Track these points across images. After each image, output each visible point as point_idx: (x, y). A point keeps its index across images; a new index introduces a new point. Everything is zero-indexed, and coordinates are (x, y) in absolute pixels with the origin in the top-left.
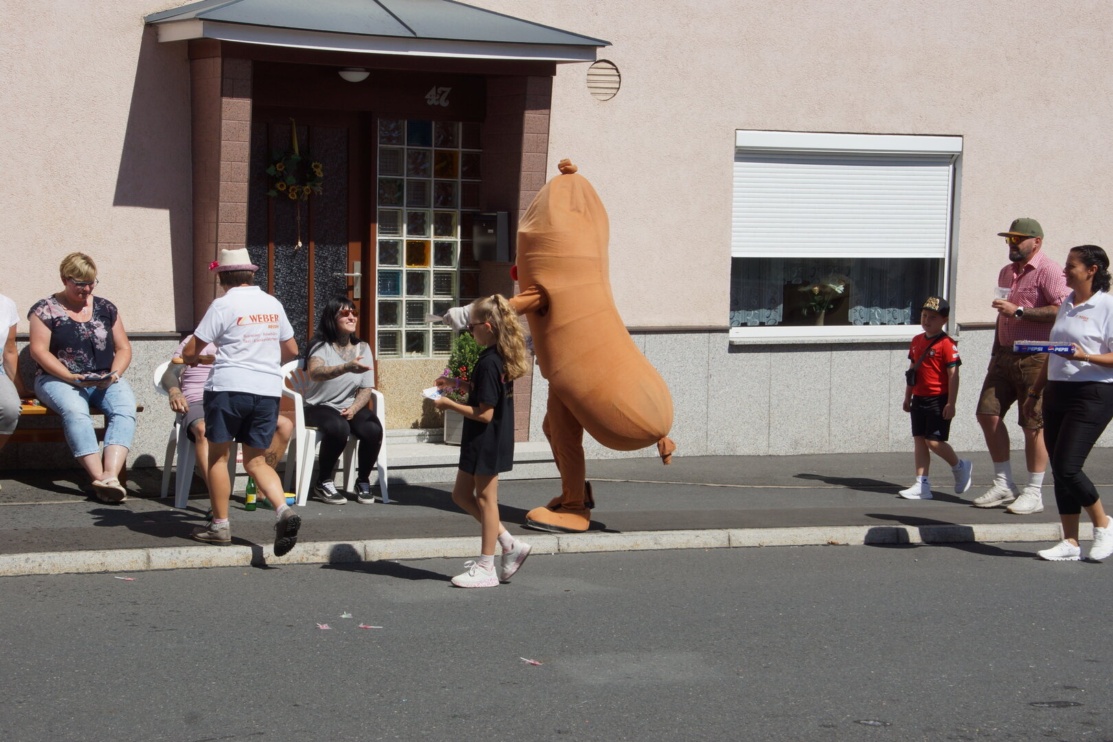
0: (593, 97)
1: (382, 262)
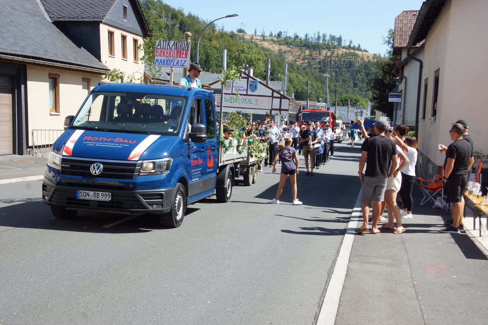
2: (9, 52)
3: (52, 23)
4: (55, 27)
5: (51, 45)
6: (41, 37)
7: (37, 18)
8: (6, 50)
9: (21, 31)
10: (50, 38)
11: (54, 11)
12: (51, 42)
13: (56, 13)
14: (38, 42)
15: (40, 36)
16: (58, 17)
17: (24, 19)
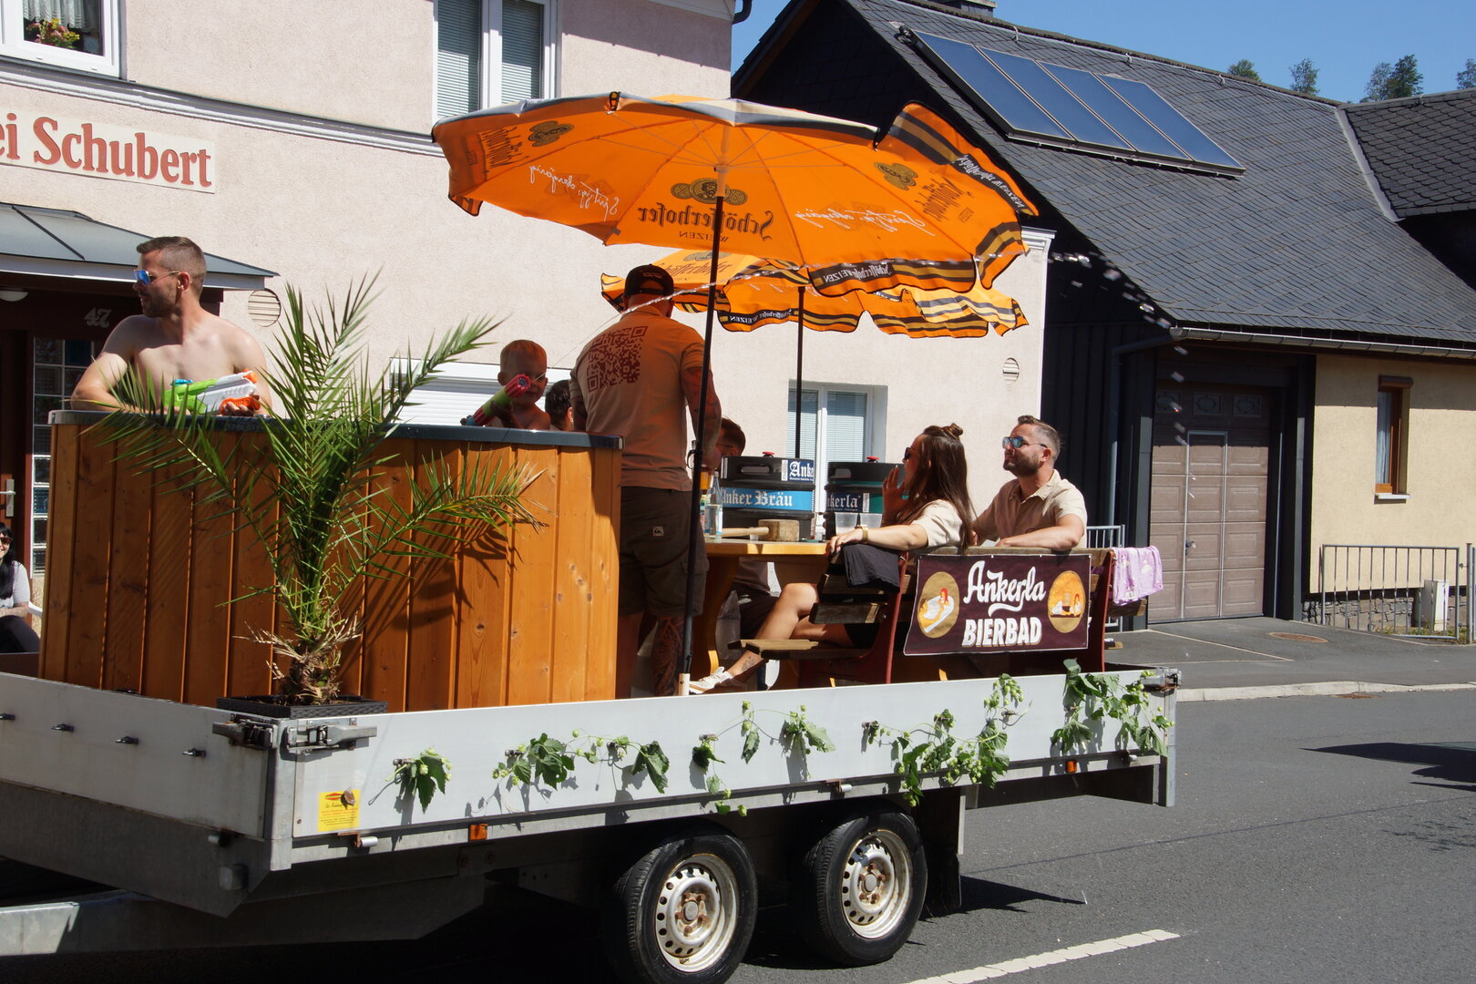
0: (255, 323)
1: (38, 479)
2: (1272, 324)
3: (1400, 224)
4: (1407, 235)
5: (1390, 289)
6: (1364, 270)
7: (1354, 216)
8: (1266, 318)
9: (1306, 259)
10: (1390, 271)
11: (1408, 186)
12: (1394, 282)
13: (1412, 192)
14: (1352, 287)
15: (1361, 268)
16: (1418, 203)
17: (1316, 224)
